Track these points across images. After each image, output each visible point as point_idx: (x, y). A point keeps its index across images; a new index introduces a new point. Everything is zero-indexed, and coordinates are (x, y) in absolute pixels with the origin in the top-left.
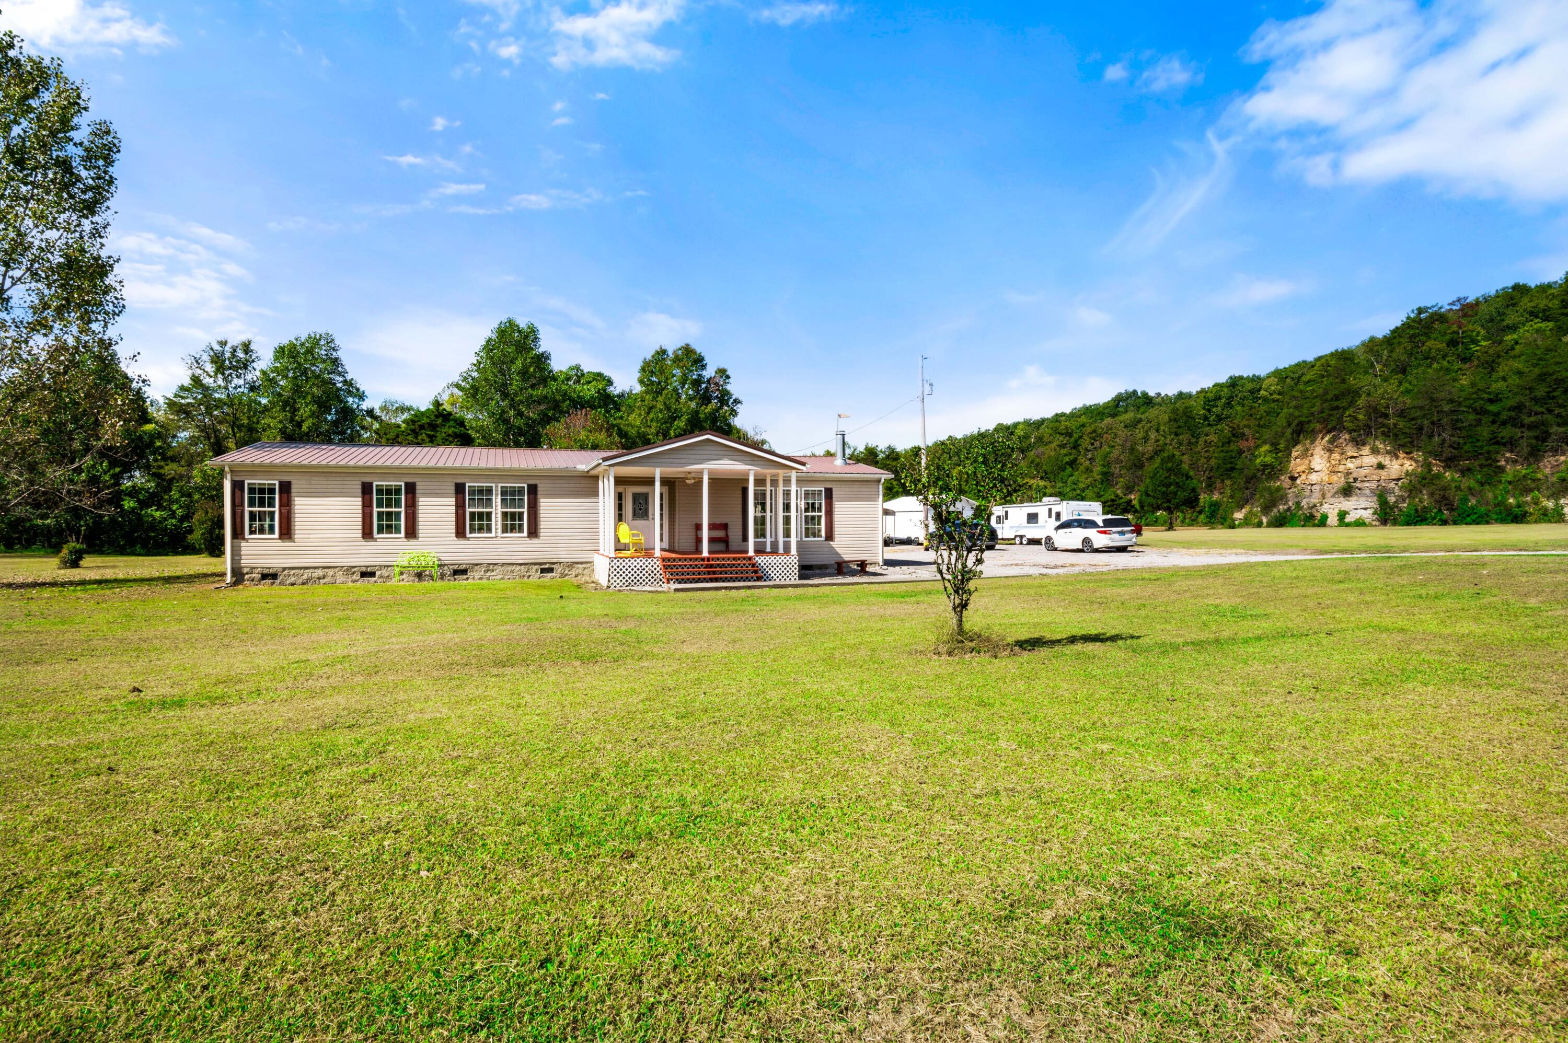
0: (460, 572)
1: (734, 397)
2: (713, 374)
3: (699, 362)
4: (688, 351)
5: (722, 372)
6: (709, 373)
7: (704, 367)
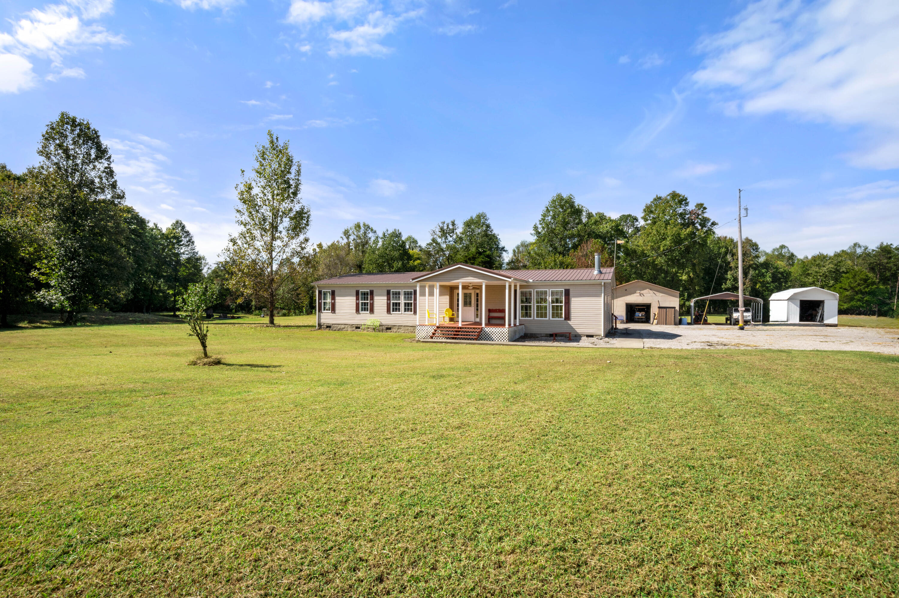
0: (388, 329)
1: (711, 221)
2: (694, 208)
3: (683, 201)
4: (674, 195)
5: (701, 206)
6: (691, 207)
7: (687, 204)
